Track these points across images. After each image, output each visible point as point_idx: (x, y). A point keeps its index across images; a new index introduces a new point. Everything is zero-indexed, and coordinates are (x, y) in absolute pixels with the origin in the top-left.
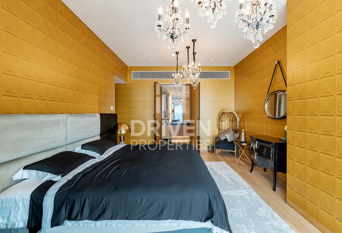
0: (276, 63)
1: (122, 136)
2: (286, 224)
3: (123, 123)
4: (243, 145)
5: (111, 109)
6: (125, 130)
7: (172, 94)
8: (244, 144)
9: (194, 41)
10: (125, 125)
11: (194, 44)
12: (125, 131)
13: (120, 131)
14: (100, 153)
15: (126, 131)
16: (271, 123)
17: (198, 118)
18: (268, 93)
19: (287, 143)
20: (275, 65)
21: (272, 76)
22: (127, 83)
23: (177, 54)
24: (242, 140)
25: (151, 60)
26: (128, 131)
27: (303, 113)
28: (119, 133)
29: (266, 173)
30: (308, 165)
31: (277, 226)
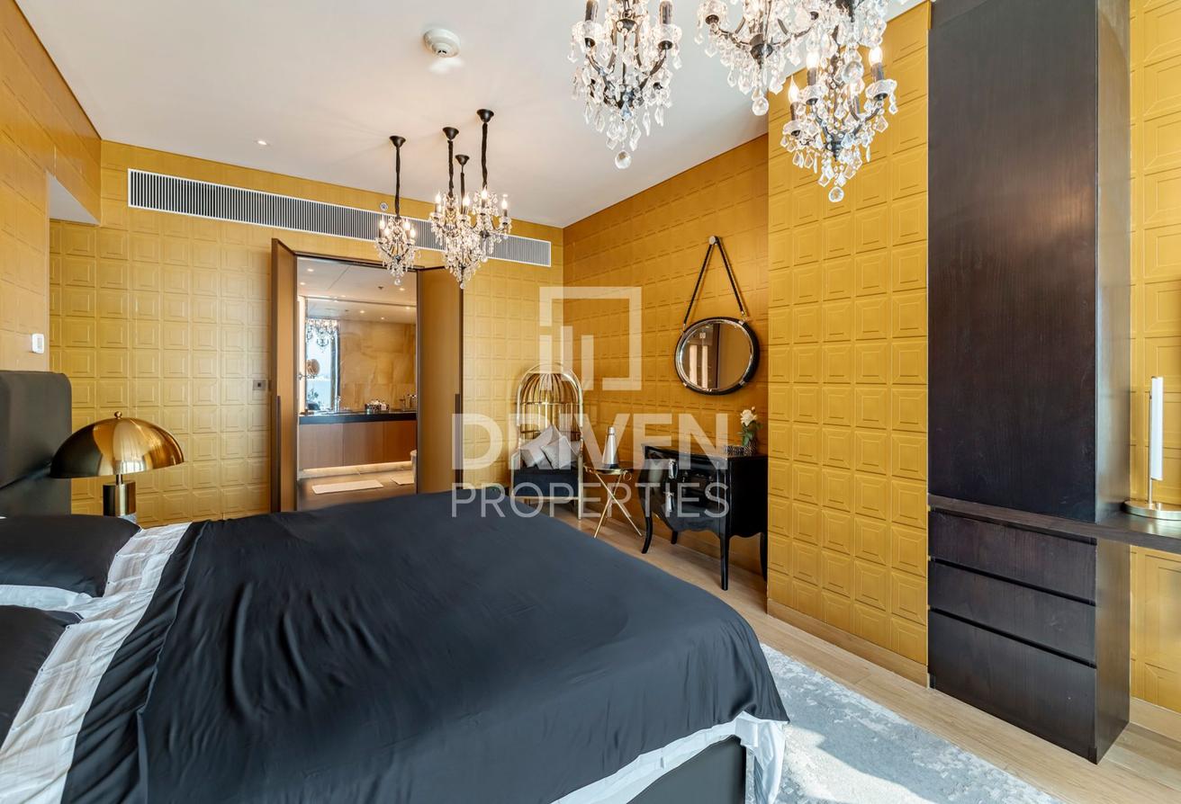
0: (712, 240)
1: (122, 487)
2: (796, 662)
3: (127, 420)
4: (613, 474)
5: (35, 349)
6: (145, 452)
7: (305, 297)
8: (617, 472)
9: (485, 115)
10: (139, 427)
11: (485, 127)
12: (143, 458)
13: (116, 464)
14: (83, 585)
15: (148, 460)
16: (707, 407)
17: (458, 392)
18: (685, 322)
19: (769, 455)
20: (707, 247)
21: (697, 276)
22: (98, 219)
23: (396, 144)
24: (608, 459)
25: (256, 142)
26: (162, 455)
27: (814, 379)
28: (106, 471)
29: (678, 546)
30: (827, 503)
31: (785, 673)
